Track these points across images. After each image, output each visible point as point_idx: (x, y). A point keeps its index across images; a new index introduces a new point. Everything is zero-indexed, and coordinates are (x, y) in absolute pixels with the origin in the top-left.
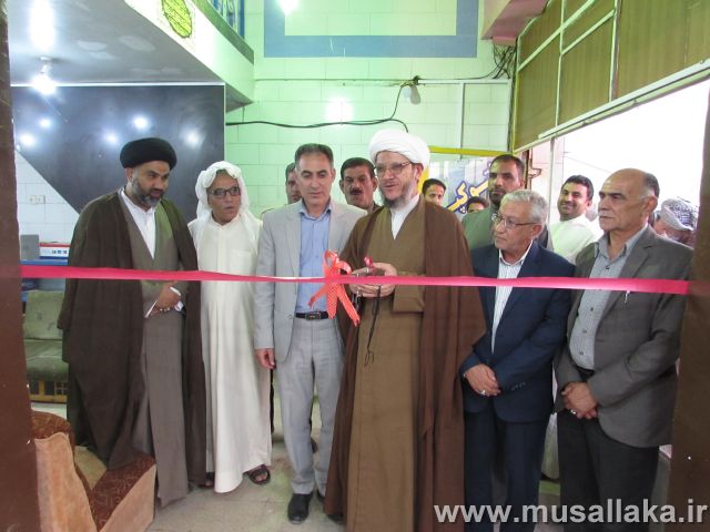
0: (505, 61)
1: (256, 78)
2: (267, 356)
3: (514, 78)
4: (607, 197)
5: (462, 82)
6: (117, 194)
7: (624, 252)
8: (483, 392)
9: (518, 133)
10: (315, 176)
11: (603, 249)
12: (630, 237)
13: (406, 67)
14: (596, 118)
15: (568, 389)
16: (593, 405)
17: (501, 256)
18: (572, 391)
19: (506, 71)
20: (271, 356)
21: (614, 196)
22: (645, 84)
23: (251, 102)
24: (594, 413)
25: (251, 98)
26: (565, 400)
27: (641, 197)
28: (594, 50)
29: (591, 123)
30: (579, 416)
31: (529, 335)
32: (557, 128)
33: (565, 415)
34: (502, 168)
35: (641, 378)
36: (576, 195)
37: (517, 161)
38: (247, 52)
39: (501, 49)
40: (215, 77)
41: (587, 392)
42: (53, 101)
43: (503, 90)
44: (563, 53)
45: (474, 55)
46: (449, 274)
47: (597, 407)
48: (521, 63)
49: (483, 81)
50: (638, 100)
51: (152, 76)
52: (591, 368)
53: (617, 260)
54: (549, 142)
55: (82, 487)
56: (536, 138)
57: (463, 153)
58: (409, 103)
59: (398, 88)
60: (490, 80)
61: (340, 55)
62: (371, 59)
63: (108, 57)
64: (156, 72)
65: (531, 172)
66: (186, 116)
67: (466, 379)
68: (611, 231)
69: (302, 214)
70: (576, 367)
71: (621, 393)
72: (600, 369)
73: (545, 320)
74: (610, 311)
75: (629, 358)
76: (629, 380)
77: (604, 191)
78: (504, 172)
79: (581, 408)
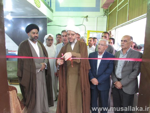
0: (106, 13)
1: (54, 16)
3: (108, 16)
4: (123, 41)
5: (97, 17)
6: (27, 40)
7: (127, 53)
8: (95, 84)
9: (108, 28)
10: (64, 36)
12: (128, 50)
13: (85, 14)
16: (121, 86)
17: (98, 53)
19: (106, 15)
20: (57, 74)
21: (125, 41)
22: (134, 18)
23: (52, 21)
25: (53, 20)
27: (130, 41)
28: (124, 11)
29: (123, 26)
30: (119, 89)
31: (105, 71)
32: (116, 27)
34: (104, 35)
35: (132, 80)
37: (108, 33)
38: (52, 10)
39: (105, 10)
40: (45, 16)
41: (120, 83)
42: (11, 21)
43: (105, 19)
44: (118, 11)
45: (99, 11)
47: (122, 86)
48: (109, 13)
50: (133, 21)
53: (125, 55)
54: (115, 30)
55: (19, 101)
56: (112, 29)
57: (97, 32)
58: (86, 22)
59: (83, 18)
60: (102, 16)
61: (71, 11)
62: (78, 12)
63: (23, 11)
64: (33, 15)
65: (111, 36)
66: (39, 24)
67: (91, 82)
68: (124, 49)
69: (63, 45)
70: (117, 78)
71: (127, 83)
72: (123, 78)
73: (108, 67)
74: (125, 66)
75: (129, 76)
76: (129, 80)
77: (122, 40)
78: (105, 36)
79: (119, 87)
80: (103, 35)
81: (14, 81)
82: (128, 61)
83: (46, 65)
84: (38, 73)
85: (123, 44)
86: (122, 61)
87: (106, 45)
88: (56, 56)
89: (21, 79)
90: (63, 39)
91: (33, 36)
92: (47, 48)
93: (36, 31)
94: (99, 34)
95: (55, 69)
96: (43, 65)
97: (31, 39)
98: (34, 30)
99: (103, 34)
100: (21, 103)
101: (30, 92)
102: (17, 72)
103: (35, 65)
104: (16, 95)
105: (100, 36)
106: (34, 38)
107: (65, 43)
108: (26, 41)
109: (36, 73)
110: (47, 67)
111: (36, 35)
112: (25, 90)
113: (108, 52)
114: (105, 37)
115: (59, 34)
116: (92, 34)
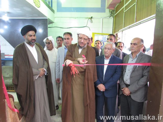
0: (112, 13)
1: (55, 17)
2: (58, 80)
3: (114, 17)
5: (102, 18)
6: (24, 43)
7: (136, 57)
8: (102, 91)
9: (115, 30)
10: (66, 39)
11: (131, 56)
13: (90, 15)
14: (132, 26)
16: (130, 93)
17: (105, 57)
18: (125, 89)
19: (112, 16)
20: (59, 80)
21: (134, 44)
22: (142, 19)
25: (54, 22)
27: (140, 44)
28: (131, 11)
32: (123, 29)
35: (141, 86)
37: (114, 36)
38: (53, 11)
39: (111, 11)
40: (46, 17)
41: (128, 90)
43: (111, 20)
44: (125, 12)
45: (105, 12)
47: (131, 93)
48: (115, 14)
49: (107, 18)
50: (141, 23)
52: (129, 84)
53: (134, 59)
54: (121, 32)
56: (119, 31)
57: (102, 34)
58: (90, 23)
59: (88, 19)
60: (108, 18)
61: (74, 12)
62: (82, 13)
63: (20, 12)
64: (32, 15)
65: (118, 39)
66: (39, 26)
67: (97, 88)
68: (133, 52)
69: (65, 48)
70: (125, 84)
71: (136, 90)
72: (131, 84)
73: (115, 72)
74: (134, 71)
75: (139, 82)
76: (138, 87)
77: (132, 43)
78: (111, 38)
79: (127, 94)
80: (108, 38)
81: (11, 88)
82: (137, 66)
84: (36, 79)
85: (132, 47)
87: (113, 48)
88: (57, 60)
90: (65, 42)
91: (30, 38)
92: (47, 52)
93: (33, 34)
94: (105, 36)
95: (56, 74)
97: (27, 42)
98: (31, 33)
99: (109, 36)
103: (32, 71)
104: (13, 103)
105: (105, 39)
106: (31, 42)
107: (68, 46)
108: (22, 44)
109: (34, 79)
110: (47, 73)
111: (33, 38)
113: (115, 56)
114: (111, 40)
115: (59, 37)
116: (97, 37)
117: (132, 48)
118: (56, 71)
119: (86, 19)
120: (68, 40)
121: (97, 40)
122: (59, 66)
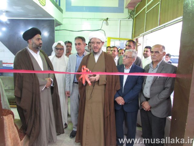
0: (131, 14)
1: (63, 17)
2: (68, 93)
3: (134, 19)
4: (154, 53)
5: (120, 20)
7: (157, 67)
8: (120, 104)
9: (134, 34)
10: (77, 44)
11: (151, 65)
12: (158, 63)
13: (105, 15)
14: (155, 30)
15: (143, 103)
16: (150, 107)
18: (144, 103)
19: (131, 17)
20: (69, 93)
21: (156, 52)
22: (167, 22)
23: (62, 24)
24: (150, 109)
26: (142, 106)
27: (162, 52)
28: (154, 12)
29: (154, 32)
30: (146, 110)
31: (132, 88)
32: (145, 33)
33: (142, 110)
35: (162, 100)
36: (147, 51)
38: (61, 10)
39: (130, 11)
40: (52, 17)
41: (148, 104)
43: (131, 22)
44: (146, 12)
45: (123, 12)
46: (112, 72)
48: (135, 15)
49: (125, 19)
50: (165, 26)
51: (34, 16)
52: (149, 97)
53: (155, 69)
54: (142, 37)
55: (16, 129)
56: (139, 35)
57: (120, 39)
58: (106, 26)
59: (103, 21)
60: (127, 19)
61: (87, 12)
62: (95, 13)
63: (22, 11)
65: (138, 44)
66: (44, 28)
71: (157, 104)
72: (151, 98)
75: (159, 95)
76: (159, 101)
79: (146, 108)
82: (158, 77)
83: (52, 80)
84: (42, 91)
86: (151, 76)
89: (21, 100)
94: (122, 41)
95: (66, 86)
96: (48, 81)
100: (19, 131)
101: (33, 116)
102: (14, 91)
103: (38, 81)
104: (13, 121)
105: (124, 44)
106: (39, 46)
108: (24, 50)
109: (40, 91)
110: (53, 84)
112: (25, 114)
114: (130, 46)
116: (113, 42)
117: (154, 57)
118: (66, 82)
119: (100, 20)
120: (79, 46)
121: (114, 46)
122: (69, 77)
